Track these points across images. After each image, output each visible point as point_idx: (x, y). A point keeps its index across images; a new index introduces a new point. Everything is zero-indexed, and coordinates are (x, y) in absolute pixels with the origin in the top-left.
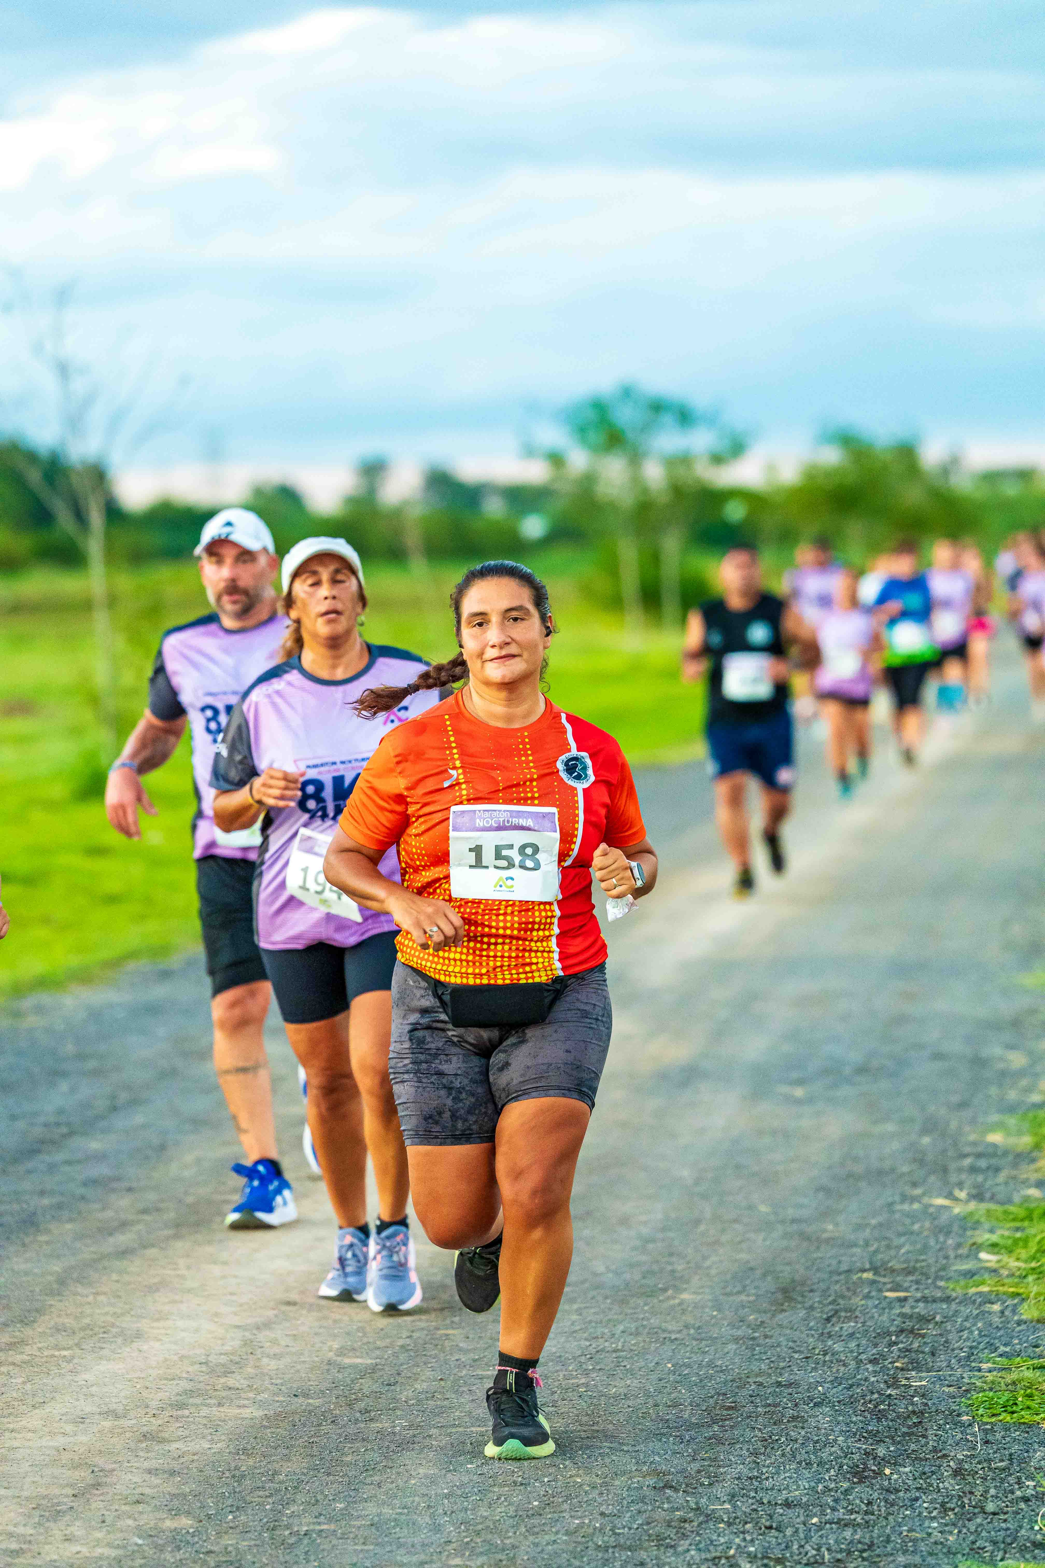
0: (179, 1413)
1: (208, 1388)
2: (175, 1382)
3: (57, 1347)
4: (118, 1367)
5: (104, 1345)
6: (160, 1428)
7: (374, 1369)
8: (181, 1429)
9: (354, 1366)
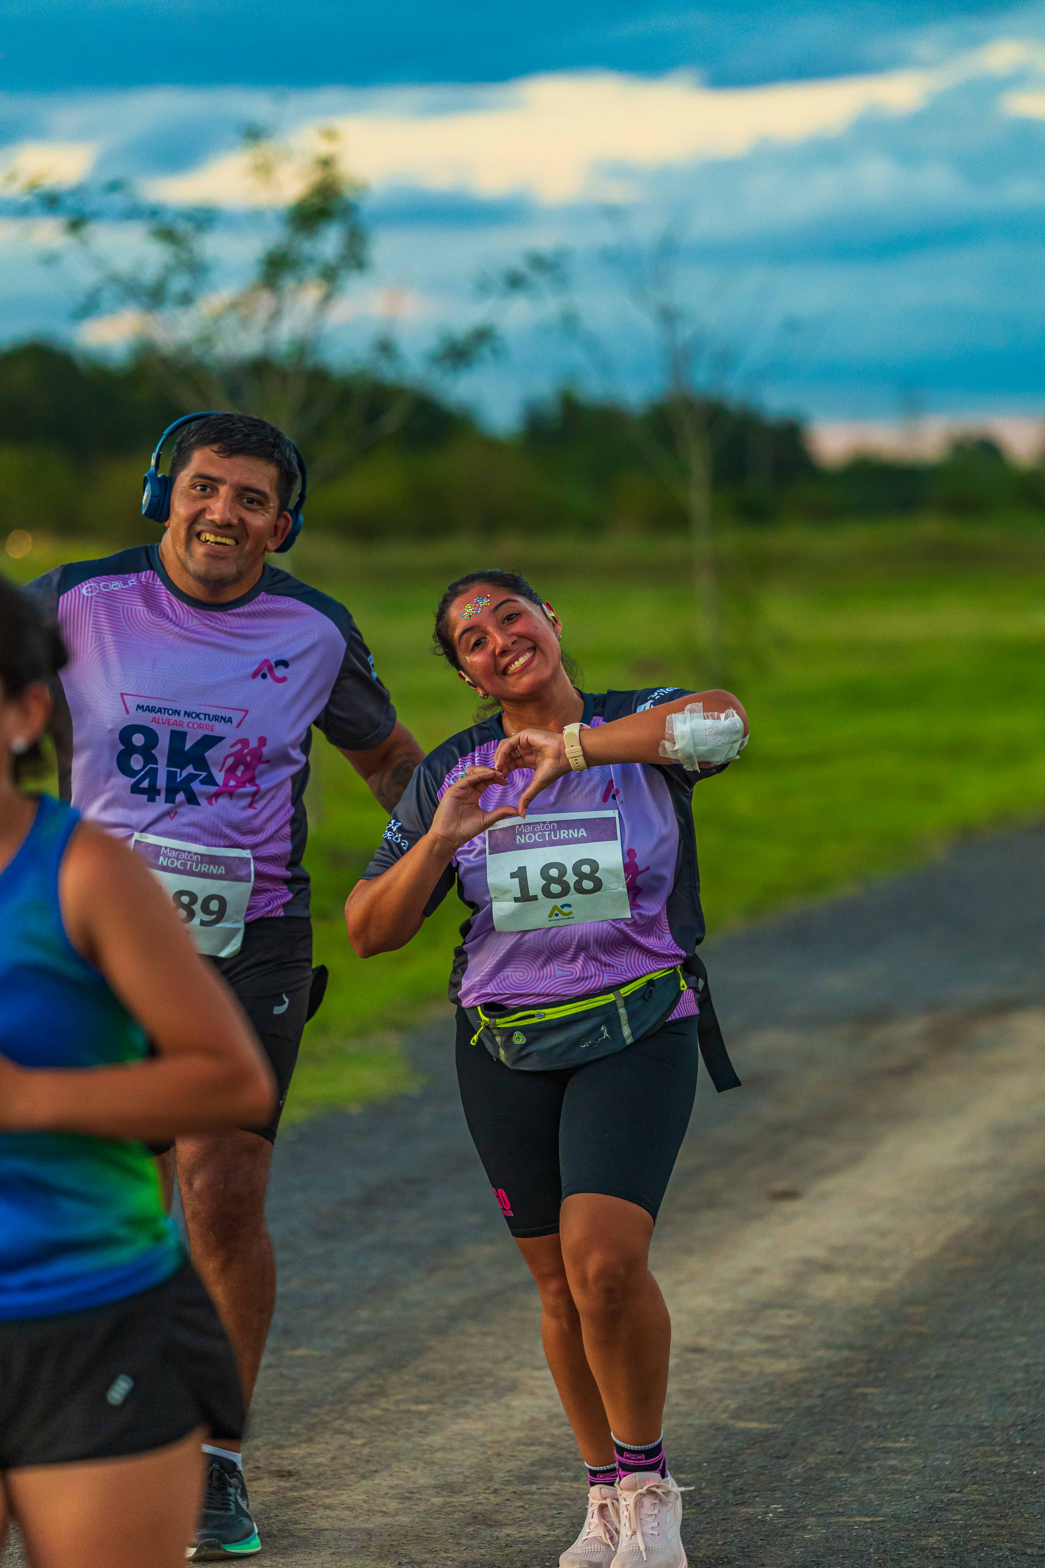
0: (526, 1488)
1: (569, 1456)
2: (532, 1448)
3: (418, 1401)
4: (475, 1427)
5: (470, 1399)
6: (497, 1508)
7: (768, 1436)
8: (521, 1510)
9: (745, 1432)
